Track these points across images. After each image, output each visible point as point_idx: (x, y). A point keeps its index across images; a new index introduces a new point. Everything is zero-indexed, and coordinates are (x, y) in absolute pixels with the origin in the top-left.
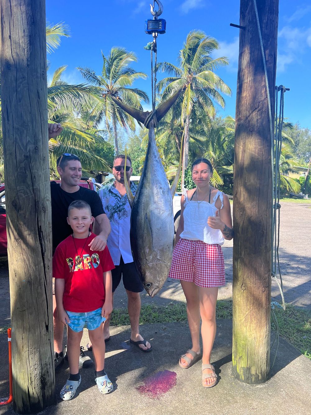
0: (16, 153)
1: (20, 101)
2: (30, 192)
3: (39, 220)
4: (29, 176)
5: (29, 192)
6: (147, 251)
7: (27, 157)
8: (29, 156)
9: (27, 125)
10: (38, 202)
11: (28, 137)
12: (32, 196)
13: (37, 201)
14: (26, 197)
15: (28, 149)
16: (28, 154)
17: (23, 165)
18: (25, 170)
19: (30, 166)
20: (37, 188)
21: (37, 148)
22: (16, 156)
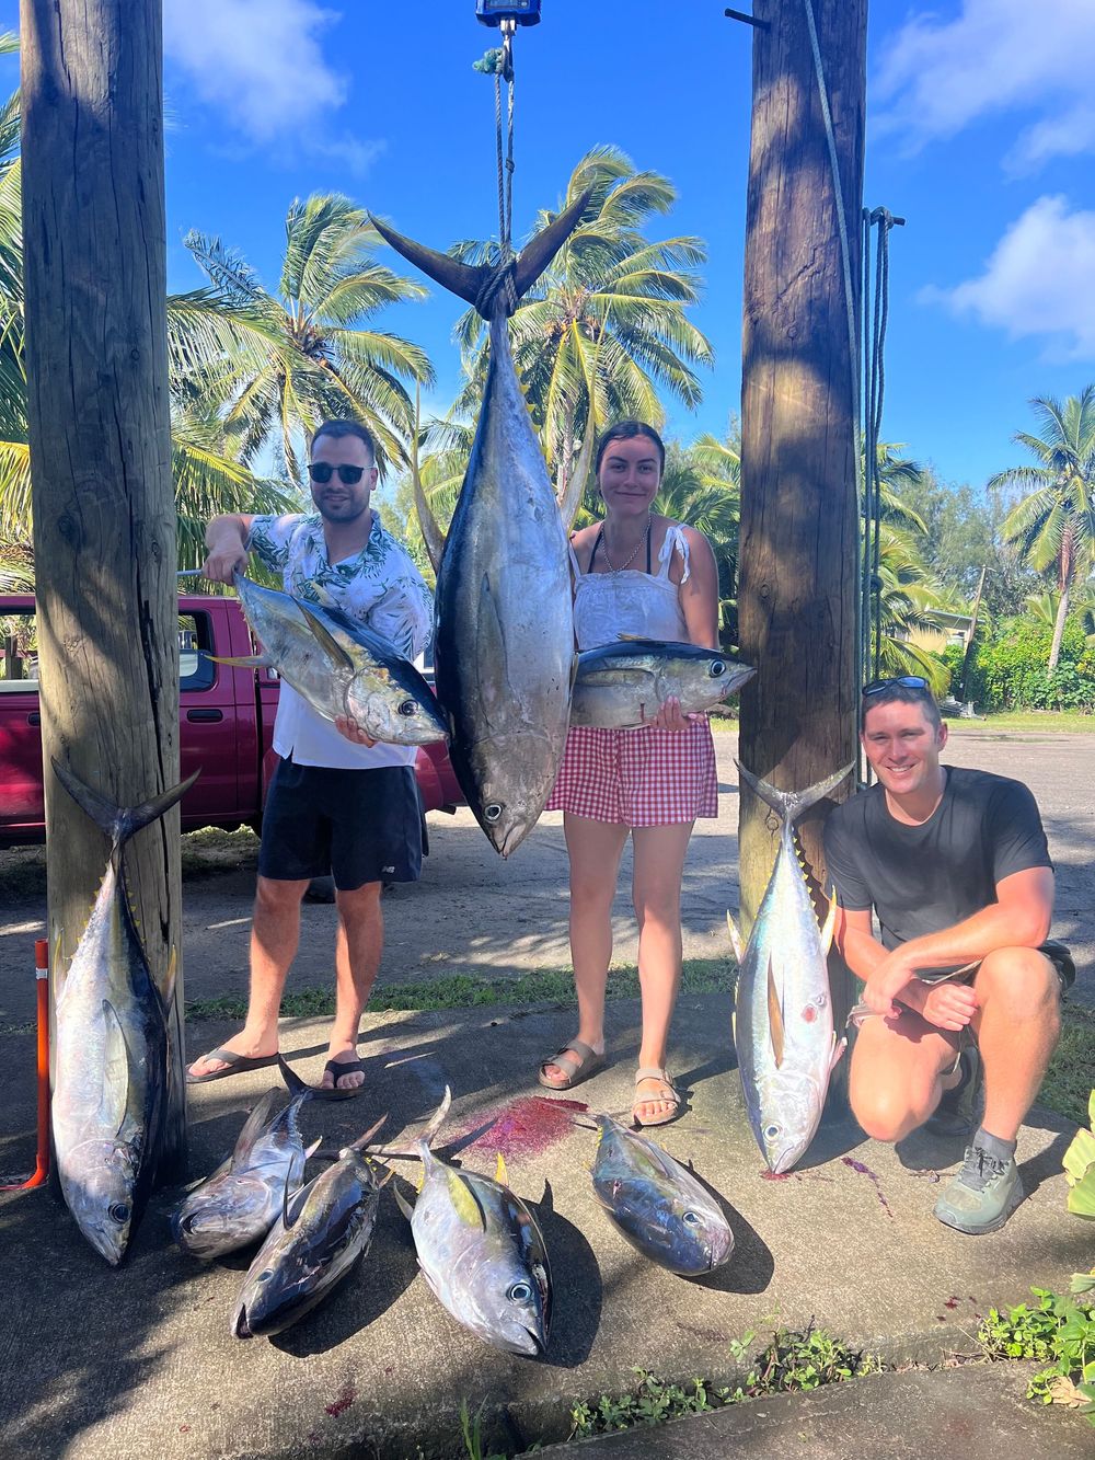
0: (71, 364)
1: (86, 204)
2: (117, 490)
3: (142, 581)
4: (113, 441)
5: (112, 490)
6: (491, 694)
7: (106, 380)
8: (113, 376)
9: (106, 278)
10: (140, 523)
11: (109, 317)
12: (121, 502)
13: (138, 521)
14: (102, 504)
15: (110, 355)
16: (110, 372)
17: (93, 403)
18: (100, 420)
19: (117, 408)
20: (137, 480)
21: (136, 356)
22: (71, 373)
